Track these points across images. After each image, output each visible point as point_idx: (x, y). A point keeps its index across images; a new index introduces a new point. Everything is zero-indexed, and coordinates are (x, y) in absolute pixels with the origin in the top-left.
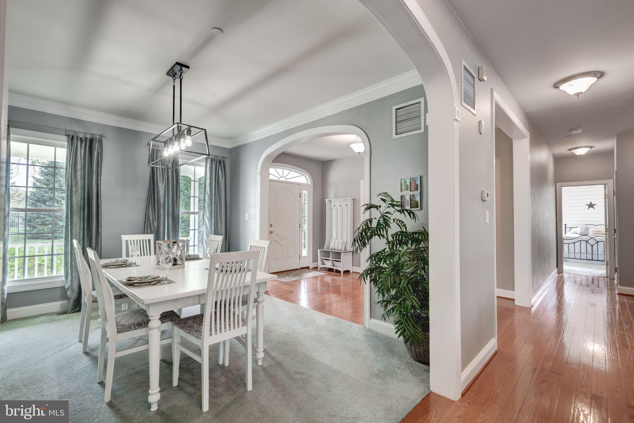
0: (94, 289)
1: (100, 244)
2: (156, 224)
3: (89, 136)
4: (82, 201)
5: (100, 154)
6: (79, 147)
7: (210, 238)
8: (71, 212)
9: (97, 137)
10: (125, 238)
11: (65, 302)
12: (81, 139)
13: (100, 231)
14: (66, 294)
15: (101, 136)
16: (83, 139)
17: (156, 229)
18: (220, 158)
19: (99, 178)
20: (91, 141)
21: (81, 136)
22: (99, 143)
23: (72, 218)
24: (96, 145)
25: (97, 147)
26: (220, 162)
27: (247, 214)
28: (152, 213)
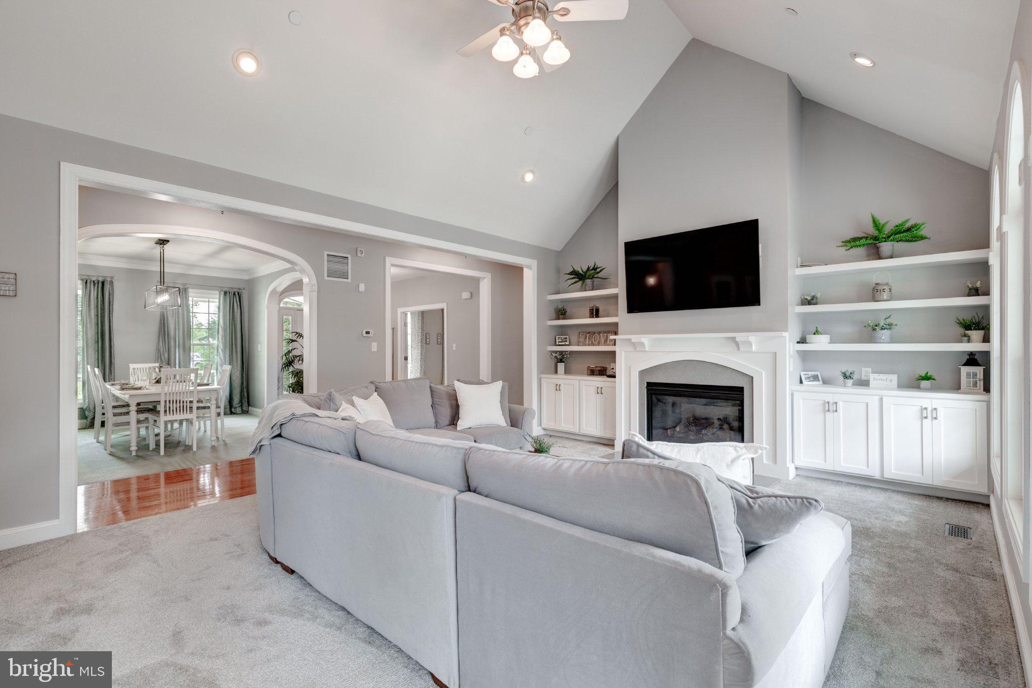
0: (103, 403)
1: (113, 372)
2: (166, 355)
3: (101, 279)
4: (96, 335)
5: (111, 295)
6: (92, 289)
7: (223, 368)
8: (87, 344)
9: (109, 279)
10: (132, 366)
11: (85, 421)
12: (94, 281)
13: (113, 361)
14: (85, 413)
15: (112, 277)
16: (96, 282)
17: (167, 359)
18: (236, 290)
19: (111, 315)
20: (103, 283)
21: (94, 279)
22: (110, 284)
23: (87, 350)
24: (107, 287)
25: (108, 288)
26: (234, 294)
27: (259, 345)
28: (163, 345)
